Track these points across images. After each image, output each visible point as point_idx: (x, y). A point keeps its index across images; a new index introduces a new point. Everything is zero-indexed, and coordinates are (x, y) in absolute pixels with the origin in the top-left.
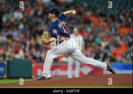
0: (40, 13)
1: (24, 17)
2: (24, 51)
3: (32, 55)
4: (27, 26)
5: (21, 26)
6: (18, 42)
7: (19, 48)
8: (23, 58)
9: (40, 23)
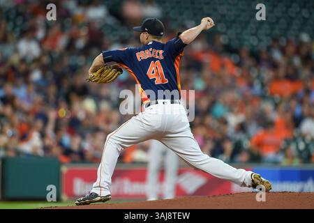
0: (81, 43)
1: (43, 53)
2: (43, 135)
3: (60, 144)
4: (50, 75)
5: (36, 76)
6: (27, 113)
7: (31, 127)
8: (40, 152)
9: (81, 67)
